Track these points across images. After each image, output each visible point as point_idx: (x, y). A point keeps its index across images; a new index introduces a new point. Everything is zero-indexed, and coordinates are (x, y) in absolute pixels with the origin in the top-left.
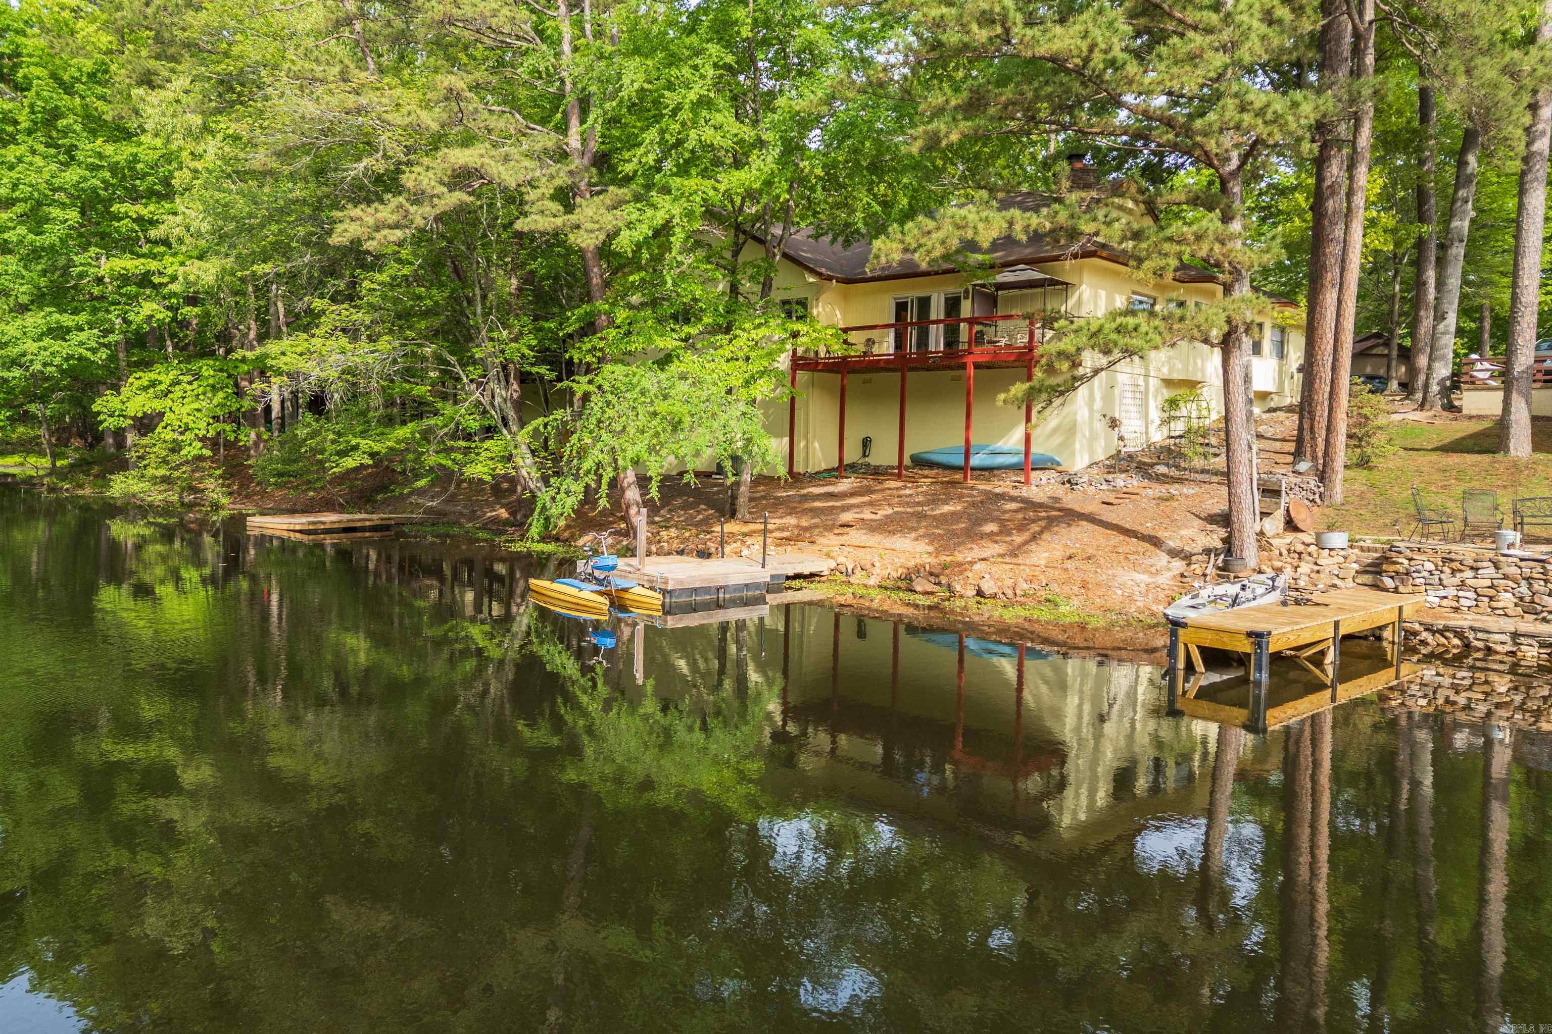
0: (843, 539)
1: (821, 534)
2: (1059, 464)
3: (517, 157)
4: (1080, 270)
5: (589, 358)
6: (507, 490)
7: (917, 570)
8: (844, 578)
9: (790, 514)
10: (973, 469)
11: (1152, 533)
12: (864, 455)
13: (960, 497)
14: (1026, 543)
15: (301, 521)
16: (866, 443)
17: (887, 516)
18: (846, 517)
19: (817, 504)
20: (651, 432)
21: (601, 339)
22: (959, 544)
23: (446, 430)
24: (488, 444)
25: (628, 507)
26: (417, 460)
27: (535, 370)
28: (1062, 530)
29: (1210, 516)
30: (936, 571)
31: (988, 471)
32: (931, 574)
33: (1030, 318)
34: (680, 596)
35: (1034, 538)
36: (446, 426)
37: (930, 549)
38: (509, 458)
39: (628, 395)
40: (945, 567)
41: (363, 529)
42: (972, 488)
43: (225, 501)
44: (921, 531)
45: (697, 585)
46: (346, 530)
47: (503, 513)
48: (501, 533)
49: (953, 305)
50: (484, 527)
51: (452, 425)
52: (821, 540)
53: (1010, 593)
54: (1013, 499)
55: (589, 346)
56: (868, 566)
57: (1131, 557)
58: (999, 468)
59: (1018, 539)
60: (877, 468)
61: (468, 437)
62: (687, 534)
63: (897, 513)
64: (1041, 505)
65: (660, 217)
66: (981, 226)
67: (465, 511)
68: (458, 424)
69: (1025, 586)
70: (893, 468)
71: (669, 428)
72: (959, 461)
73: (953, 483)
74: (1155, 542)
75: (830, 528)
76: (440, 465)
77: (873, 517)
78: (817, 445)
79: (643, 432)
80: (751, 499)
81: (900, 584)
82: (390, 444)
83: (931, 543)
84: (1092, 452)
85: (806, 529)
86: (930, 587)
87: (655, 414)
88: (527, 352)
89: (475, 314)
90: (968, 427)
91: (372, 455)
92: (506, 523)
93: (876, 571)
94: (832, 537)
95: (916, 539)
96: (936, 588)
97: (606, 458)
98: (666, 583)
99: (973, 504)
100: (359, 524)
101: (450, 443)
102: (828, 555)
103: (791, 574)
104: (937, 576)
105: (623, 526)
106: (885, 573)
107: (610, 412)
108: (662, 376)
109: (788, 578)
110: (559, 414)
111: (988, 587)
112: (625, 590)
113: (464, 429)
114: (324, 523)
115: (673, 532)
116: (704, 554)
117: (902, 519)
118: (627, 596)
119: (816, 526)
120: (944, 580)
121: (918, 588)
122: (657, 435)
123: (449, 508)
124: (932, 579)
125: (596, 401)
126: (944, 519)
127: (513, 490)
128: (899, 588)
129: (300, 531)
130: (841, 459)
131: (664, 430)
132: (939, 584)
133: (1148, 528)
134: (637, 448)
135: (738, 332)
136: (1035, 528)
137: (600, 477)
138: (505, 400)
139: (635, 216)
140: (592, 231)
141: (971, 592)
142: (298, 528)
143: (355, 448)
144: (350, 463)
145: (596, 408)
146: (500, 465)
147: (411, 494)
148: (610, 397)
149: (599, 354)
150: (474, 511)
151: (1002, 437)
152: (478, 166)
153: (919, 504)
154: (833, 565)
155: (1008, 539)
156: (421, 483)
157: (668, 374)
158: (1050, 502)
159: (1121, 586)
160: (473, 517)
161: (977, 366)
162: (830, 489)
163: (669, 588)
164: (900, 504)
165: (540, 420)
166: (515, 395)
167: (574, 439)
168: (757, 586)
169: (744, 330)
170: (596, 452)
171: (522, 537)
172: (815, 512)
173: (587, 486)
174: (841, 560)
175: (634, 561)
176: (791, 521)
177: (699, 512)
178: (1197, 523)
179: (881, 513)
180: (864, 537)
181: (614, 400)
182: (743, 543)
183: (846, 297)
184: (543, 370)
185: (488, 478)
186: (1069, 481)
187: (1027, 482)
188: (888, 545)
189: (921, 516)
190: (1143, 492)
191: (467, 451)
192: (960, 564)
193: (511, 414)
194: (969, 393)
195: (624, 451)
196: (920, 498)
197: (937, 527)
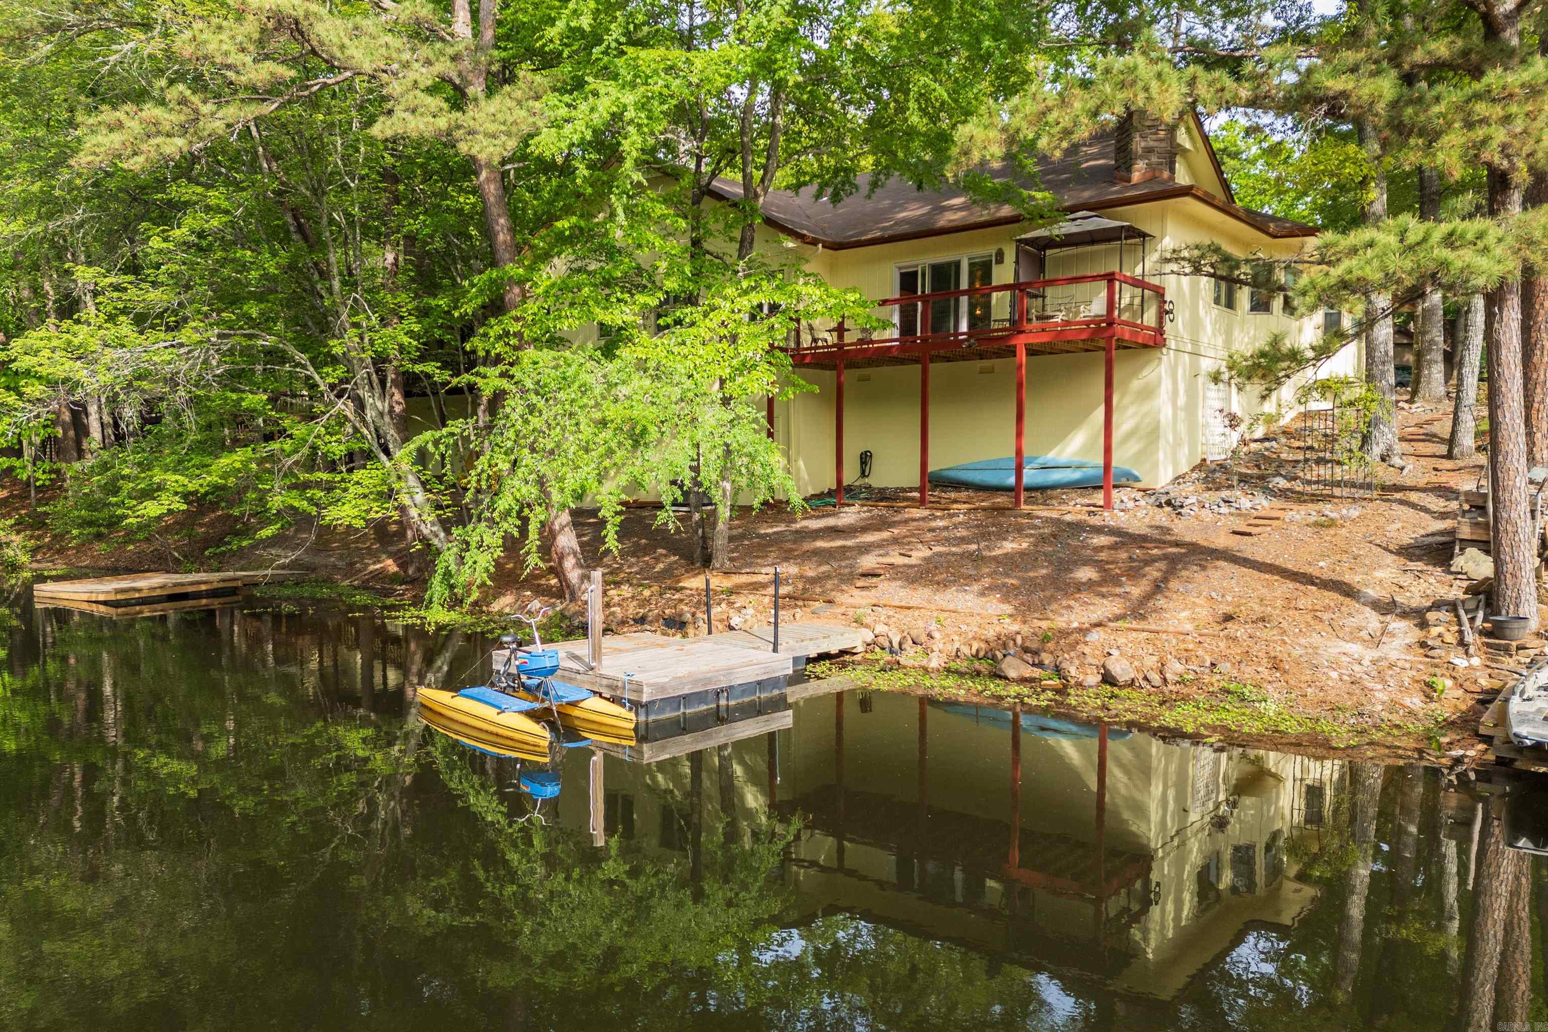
0: (871, 596)
1: (836, 588)
2: (1137, 479)
3: (372, 29)
4: (1163, 218)
5: (499, 348)
6: (395, 534)
7: (1004, 642)
8: (888, 657)
9: (786, 559)
10: (1028, 489)
11: (1335, 577)
12: (863, 475)
13: (1019, 529)
14: (1148, 597)
15: (106, 588)
16: (865, 459)
17: (927, 560)
18: (868, 562)
19: (820, 544)
20: (602, 450)
21: (517, 319)
22: (1051, 599)
23: (296, 457)
24: (357, 475)
25: (561, 558)
26: (262, 500)
27: (418, 368)
28: (1192, 572)
29: (1401, 547)
30: (1034, 646)
31: (1042, 490)
32: (1026, 650)
33: (1110, 278)
34: (661, 710)
35: (1158, 588)
36: (296, 451)
37: (1008, 609)
38: (390, 495)
39: (561, 395)
40: (1045, 639)
41: (198, 595)
42: (1029, 516)
43: (24, 558)
44: (987, 582)
45: (686, 691)
46: (172, 597)
47: (390, 565)
48: (387, 593)
49: (983, 270)
50: (365, 587)
51: (305, 451)
52: (840, 598)
53: (1156, 678)
54: (1099, 530)
55: (497, 330)
56: (923, 638)
57: (1326, 616)
58: (1053, 487)
59: (1136, 591)
60: (882, 490)
61: (332, 467)
62: (647, 593)
63: (940, 554)
64: (1144, 538)
65: (604, 107)
66: (1154, 85)
67: (340, 564)
68: (314, 448)
69: (1179, 668)
70: (911, 490)
71: (629, 443)
72: (1011, 481)
73: (1000, 510)
74: (1348, 591)
75: (849, 578)
76: (292, 507)
77: (906, 561)
78: (801, 463)
79: (587, 451)
80: (731, 539)
81: (977, 665)
82: (214, 479)
83: (1005, 599)
84: (1175, 464)
85: (813, 581)
86: (1029, 672)
87: (603, 423)
88: (406, 340)
89: (330, 290)
90: (1019, 434)
91: (186, 496)
92: (394, 579)
93: (937, 645)
94: (856, 592)
95: (982, 594)
96: (1037, 673)
97: (530, 492)
98: (639, 690)
99: (1043, 539)
100: (190, 589)
101: (303, 476)
102: (858, 622)
103: (813, 654)
104: (1036, 653)
105: (554, 581)
106: (951, 648)
107: (536, 422)
108: (611, 367)
109: (809, 660)
110: (456, 426)
111: (1121, 669)
112: (574, 704)
113: (325, 455)
114: (139, 590)
115: (626, 591)
116: (676, 624)
117: (949, 565)
118: (576, 712)
119: (827, 577)
120: (1047, 659)
121: (1012, 674)
122: (610, 452)
123: (319, 560)
124: (1028, 657)
125: (514, 407)
126: (1010, 562)
127: (401, 534)
128: (978, 673)
129: (105, 603)
130: (839, 481)
131: (620, 444)
132: (1040, 665)
133: (1322, 568)
134: (581, 474)
135: (718, 301)
136: (1154, 572)
137: (525, 521)
138: (381, 414)
139: (563, 112)
140: (494, 136)
141: (1093, 679)
142: (102, 598)
143: (160, 487)
144: (152, 509)
145: (514, 416)
146: (375, 506)
147: (253, 547)
148: (534, 399)
149: (514, 341)
150: (352, 564)
151: (1055, 445)
152: (300, 13)
153: (963, 540)
154: (870, 637)
155: (1118, 590)
156: (267, 532)
157: (617, 363)
158: (1155, 534)
159: (1334, 665)
160: (350, 570)
161: (1032, 352)
162: (831, 522)
163: (645, 699)
164: (939, 542)
165: (428, 435)
166: (398, 409)
167: (482, 463)
168: (774, 682)
169: (725, 298)
170: (516, 483)
171: (417, 602)
172: (824, 556)
173: (507, 537)
174: (880, 629)
175: (581, 647)
176: (790, 569)
177: (657, 560)
178: (1390, 558)
179: (919, 554)
180: (903, 593)
181: (541, 404)
182: (731, 604)
183: (832, 268)
184: (430, 367)
185: (359, 524)
186: (1169, 503)
187: (1108, 505)
188: (945, 605)
189: (977, 559)
190: (1288, 516)
191: (329, 488)
192: (1064, 633)
193: (391, 433)
194: (1020, 386)
195: (561, 479)
196: (962, 532)
197: (1008, 576)
